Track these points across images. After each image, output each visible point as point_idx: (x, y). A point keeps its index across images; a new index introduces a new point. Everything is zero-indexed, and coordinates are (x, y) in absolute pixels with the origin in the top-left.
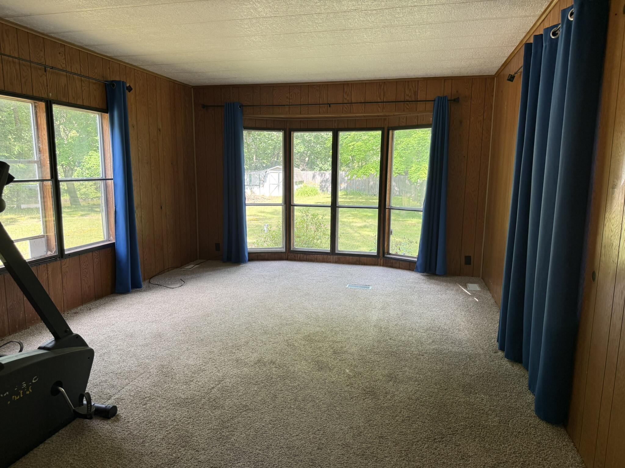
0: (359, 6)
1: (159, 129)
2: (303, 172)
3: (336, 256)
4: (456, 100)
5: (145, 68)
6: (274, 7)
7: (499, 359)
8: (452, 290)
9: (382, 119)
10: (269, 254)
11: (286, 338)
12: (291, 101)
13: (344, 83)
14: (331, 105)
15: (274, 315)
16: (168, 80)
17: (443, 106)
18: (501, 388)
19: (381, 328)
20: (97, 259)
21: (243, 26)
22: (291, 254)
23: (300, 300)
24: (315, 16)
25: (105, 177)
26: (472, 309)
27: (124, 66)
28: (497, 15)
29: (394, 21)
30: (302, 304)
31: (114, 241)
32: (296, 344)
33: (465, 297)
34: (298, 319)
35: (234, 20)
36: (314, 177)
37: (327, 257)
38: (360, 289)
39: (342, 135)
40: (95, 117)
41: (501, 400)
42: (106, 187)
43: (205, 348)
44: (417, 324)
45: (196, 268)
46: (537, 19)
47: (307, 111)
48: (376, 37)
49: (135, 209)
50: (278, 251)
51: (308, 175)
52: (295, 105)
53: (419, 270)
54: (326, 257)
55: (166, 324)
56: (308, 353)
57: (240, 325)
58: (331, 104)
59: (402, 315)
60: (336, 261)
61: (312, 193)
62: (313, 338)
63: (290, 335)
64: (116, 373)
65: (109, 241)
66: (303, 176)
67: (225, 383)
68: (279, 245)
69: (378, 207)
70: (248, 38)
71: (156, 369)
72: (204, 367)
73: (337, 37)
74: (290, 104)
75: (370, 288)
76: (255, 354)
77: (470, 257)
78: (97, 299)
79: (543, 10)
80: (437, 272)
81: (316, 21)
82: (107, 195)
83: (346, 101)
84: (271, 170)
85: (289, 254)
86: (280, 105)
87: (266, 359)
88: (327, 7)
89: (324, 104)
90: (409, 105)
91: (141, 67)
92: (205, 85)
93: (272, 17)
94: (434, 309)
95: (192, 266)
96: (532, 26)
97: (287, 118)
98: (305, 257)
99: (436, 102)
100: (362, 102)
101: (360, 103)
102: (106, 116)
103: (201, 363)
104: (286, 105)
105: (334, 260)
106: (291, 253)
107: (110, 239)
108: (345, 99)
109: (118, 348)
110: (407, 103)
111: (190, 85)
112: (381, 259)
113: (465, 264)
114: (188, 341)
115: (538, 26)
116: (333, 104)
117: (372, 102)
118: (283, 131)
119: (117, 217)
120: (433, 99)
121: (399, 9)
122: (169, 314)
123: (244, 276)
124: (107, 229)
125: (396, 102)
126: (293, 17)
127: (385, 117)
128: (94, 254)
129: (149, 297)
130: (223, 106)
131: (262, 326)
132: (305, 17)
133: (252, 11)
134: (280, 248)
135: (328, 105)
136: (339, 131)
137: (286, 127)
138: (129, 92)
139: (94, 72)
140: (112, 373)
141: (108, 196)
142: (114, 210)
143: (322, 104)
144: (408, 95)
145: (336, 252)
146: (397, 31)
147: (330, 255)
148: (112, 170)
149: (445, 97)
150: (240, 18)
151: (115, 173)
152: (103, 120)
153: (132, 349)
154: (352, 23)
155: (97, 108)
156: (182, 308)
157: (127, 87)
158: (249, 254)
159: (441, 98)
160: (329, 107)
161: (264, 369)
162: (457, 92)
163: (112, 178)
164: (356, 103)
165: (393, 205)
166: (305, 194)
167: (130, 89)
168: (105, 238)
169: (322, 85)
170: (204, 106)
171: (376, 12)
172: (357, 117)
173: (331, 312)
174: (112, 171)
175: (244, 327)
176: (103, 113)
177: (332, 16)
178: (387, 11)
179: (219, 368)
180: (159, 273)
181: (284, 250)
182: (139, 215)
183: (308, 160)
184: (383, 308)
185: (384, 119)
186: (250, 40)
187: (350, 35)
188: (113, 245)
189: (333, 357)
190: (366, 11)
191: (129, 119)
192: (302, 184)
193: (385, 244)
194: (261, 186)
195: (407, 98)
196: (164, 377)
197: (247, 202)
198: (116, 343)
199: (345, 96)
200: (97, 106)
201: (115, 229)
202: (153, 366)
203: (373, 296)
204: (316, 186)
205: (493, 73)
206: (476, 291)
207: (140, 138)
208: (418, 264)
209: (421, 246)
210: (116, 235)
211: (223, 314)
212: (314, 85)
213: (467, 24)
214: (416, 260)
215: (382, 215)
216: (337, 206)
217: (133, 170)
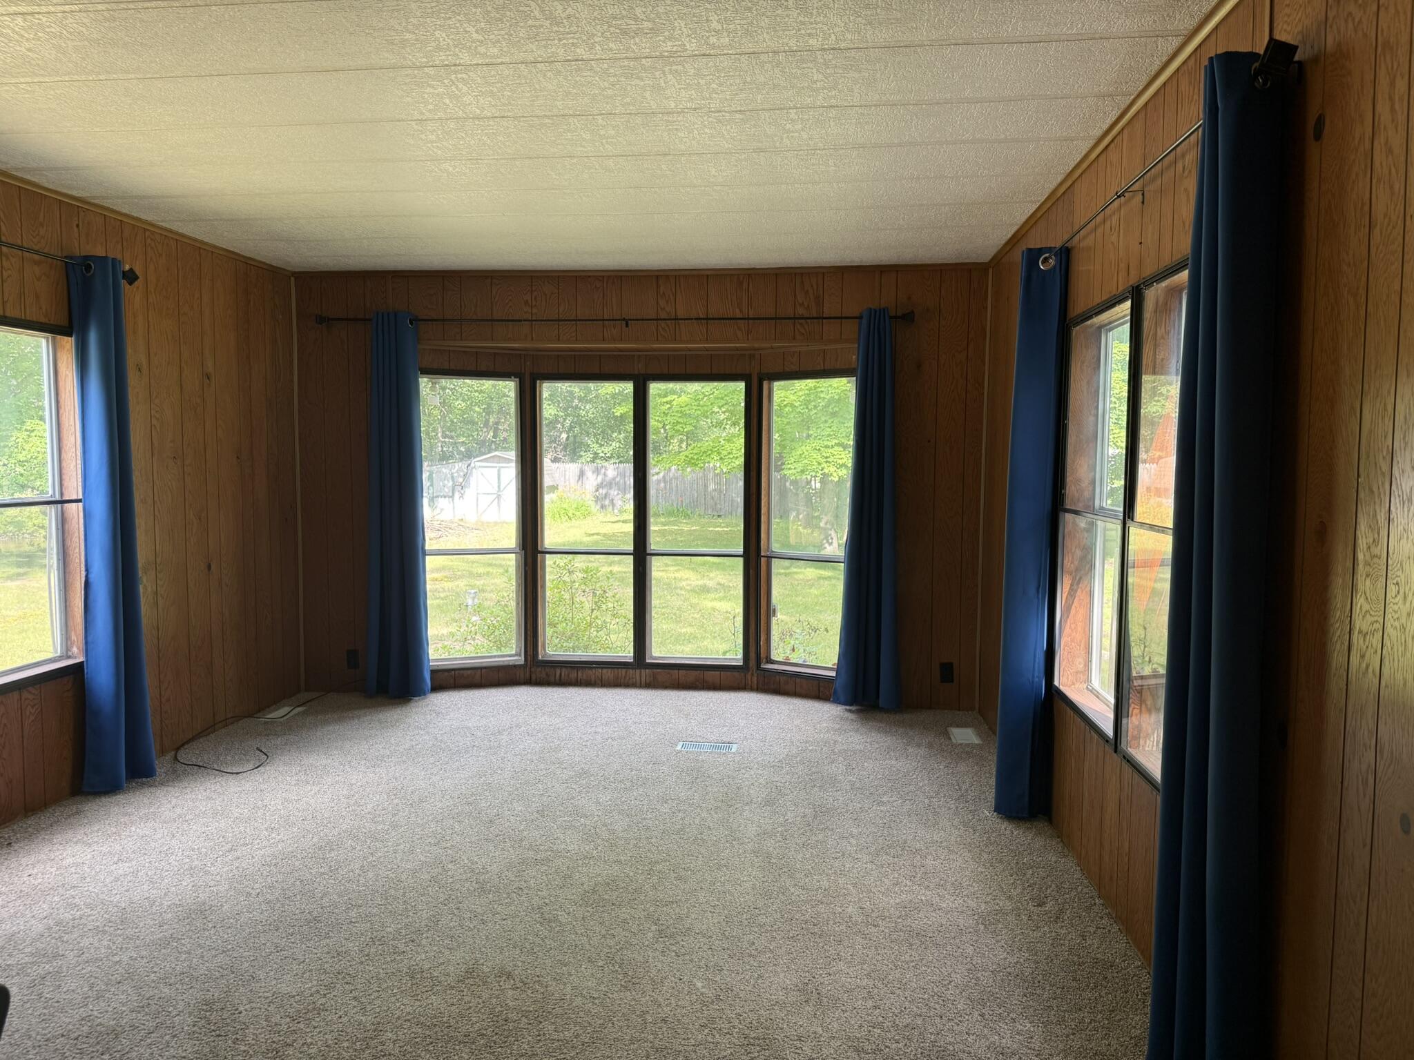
0: (703, 102)
1: (207, 374)
2: (557, 465)
3: (647, 670)
4: (908, 318)
5: (176, 227)
6: (503, 95)
7: (1051, 922)
8: (919, 745)
9: (745, 355)
10: (483, 671)
11: (536, 902)
12: (535, 311)
13: (657, 273)
14: (629, 322)
15: (501, 838)
16: (233, 256)
17: (879, 329)
18: (1069, 1001)
19: (769, 856)
20: (32, 707)
21: (423, 137)
22: (539, 669)
23: (568, 790)
24: (600, 120)
25: (62, 494)
26: (970, 792)
27: (119, 223)
28: (1008, 133)
29: (782, 139)
30: (572, 801)
31: (81, 659)
32: (563, 918)
33: (950, 763)
34: (563, 846)
35: (403, 120)
36: (582, 474)
37: (626, 672)
38: (711, 753)
39: (655, 388)
40: (36, 345)
41: (1074, 1034)
42: (63, 521)
43: (324, 942)
44: (852, 840)
45: (298, 714)
46: (1090, 146)
47: (574, 334)
48: (738, 172)
49: (140, 573)
50: (506, 663)
51: (567, 473)
52: (545, 320)
53: (842, 698)
54: (624, 674)
55: (218, 877)
56: (595, 941)
57: (415, 871)
58: (631, 320)
59: (815, 818)
60: (648, 681)
61: (577, 513)
62: (606, 897)
63: (544, 893)
64: (76, 1035)
65: (69, 657)
66: (557, 475)
67: (382, 1044)
68: (509, 651)
69: (742, 553)
70: (435, 165)
71: (190, 1014)
72: (323, 1000)
73: (648, 169)
74: (534, 318)
75: (733, 750)
76: (459, 954)
77: (951, 664)
78: (30, 814)
79: (1105, 127)
80: (881, 703)
81: (602, 132)
82: (64, 541)
83: (664, 315)
84: (481, 461)
85: (533, 670)
86: (508, 321)
87: (489, 964)
88: (628, 100)
89: (613, 320)
90: (806, 327)
91: (164, 225)
92: (325, 270)
93: (495, 117)
94: (885, 799)
95: (287, 709)
96: (1078, 159)
97: (526, 350)
98: (573, 675)
99: (864, 321)
100: (701, 316)
101: (697, 319)
102: (68, 342)
103: (314, 989)
104: (525, 320)
105: (643, 679)
106: (538, 666)
107: (70, 653)
108: (661, 309)
109: (84, 957)
110: (800, 321)
111: (288, 271)
112: (753, 674)
113: (942, 682)
114: (280, 925)
115: (1094, 161)
116: (633, 320)
117: (723, 319)
118: (518, 380)
119: (91, 597)
120: (858, 315)
121: (795, 110)
122: (229, 846)
123: (422, 732)
124: (64, 629)
125: (776, 318)
126: (547, 121)
127: (752, 352)
128: (25, 694)
129: (174, 801)
130: (370, 320)
131: (473, 871)
132: (576, 121)
133: (447, 101)
134: (510, 656)
135: (624, 322)
136: (649, 380)
137: (523, 371)
138: (130, 284)
139: (38, 235)
140: (63, 1036)
141: (68, 543)
142: (83, 579)
143: (610, 320)
144: (802, 305)
145: (647, 661)
146: (786, 161)
147: (632, 669)
148: (80, 476)
149: (884, 310)
150: (416, 115)
151: (88, 484)
152: (59, 354)
153: (125, 959)
154: (684, 140)
155: (41, 323)
156: (263, 827)
157: (123, 272)
158: (434, 672)
159: (876, 312)
160: (624, 325)
161: (485, 996)
162: (909, 298)
163: (80, 497)
164: (687, 319)
165: (776, 547)
166: (562, 517)
167: (131, 277)
168: (56, 652)
169: (609, 277)
170: (321, 320)
171: (741, 117)
172: (690, 350)
173: (645, 819)
174: (80, 480)
175: (427, 877)
176: (59, 336)
177: (639, 120)
178: (767, 115)
179: (363, 1000)
180: (200, 733)
181: (520, 660)
182: (149, 589)
183: (568, 438)
184: (769, 802)
185: (750, 355)
186: (441, 170)
187: (678, 166)
188: (79, 668)
189: (660, 946)
190: (720, 114)
191: (130, 351)
192: (553, 493)
193: (762, 639)
194: (457, 495)
195: (801, 311)
196: (212, 1039)
197: (427, 547)
198: (79, 943)
199: (662, 303)
200: (43, 320)
201: (86, 628)
202: (181, 1006)
203: (743, 771)
204: (588, 497)
205: (986, 258)
206: (973, 746)
207: (156, 397)
208: (838, 685)
209: (843, 643)
210: (86, 643)
211: (369, 841)
212: (589, 276)
213: (942, 150)
214: (833, 674)
215: (751, 572)
216: (648, 552)
217: (137, 477)
